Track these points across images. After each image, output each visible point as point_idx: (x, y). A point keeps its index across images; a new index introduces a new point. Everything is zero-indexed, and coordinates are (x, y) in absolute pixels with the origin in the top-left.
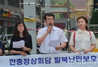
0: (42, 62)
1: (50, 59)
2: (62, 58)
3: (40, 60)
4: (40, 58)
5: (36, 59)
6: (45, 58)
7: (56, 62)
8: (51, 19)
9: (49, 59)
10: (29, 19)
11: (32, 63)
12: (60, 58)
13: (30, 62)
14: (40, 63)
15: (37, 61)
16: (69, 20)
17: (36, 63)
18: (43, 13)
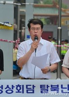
0: (21, 91)
1: (34, 87)
2: (52, 86)
3: (19, 88)
4: (19, 86)
5: (13, 87)
6: (27, 86)
7: (42, 92)
8: (38, 29)
9: (32, 87)
10: (3, 25)
11: (6, 92)
12: (48, 86)
13: (4, 90)
14: (19, 92)
15: (15, 90)
16: (60, 28)
17: (12, 92)
18: (21, 16)
